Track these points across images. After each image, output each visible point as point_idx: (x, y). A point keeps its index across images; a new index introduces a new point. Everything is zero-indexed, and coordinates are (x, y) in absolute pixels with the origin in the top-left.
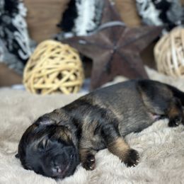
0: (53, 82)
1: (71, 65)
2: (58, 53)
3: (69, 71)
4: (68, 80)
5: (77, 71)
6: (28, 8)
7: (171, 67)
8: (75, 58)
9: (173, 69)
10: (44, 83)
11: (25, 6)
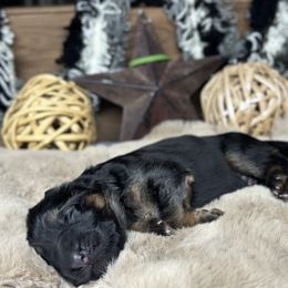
0: (45, 133)
1: (75, 109)
2: (56, 91)
3: (71, 118)
4: (69, 131)
5: (84, 119)
6: (15, 33)
7: (224, 113)
8: (81, 100)
9: (227, 117)
10: (31, 133)
11: (12, 30)
